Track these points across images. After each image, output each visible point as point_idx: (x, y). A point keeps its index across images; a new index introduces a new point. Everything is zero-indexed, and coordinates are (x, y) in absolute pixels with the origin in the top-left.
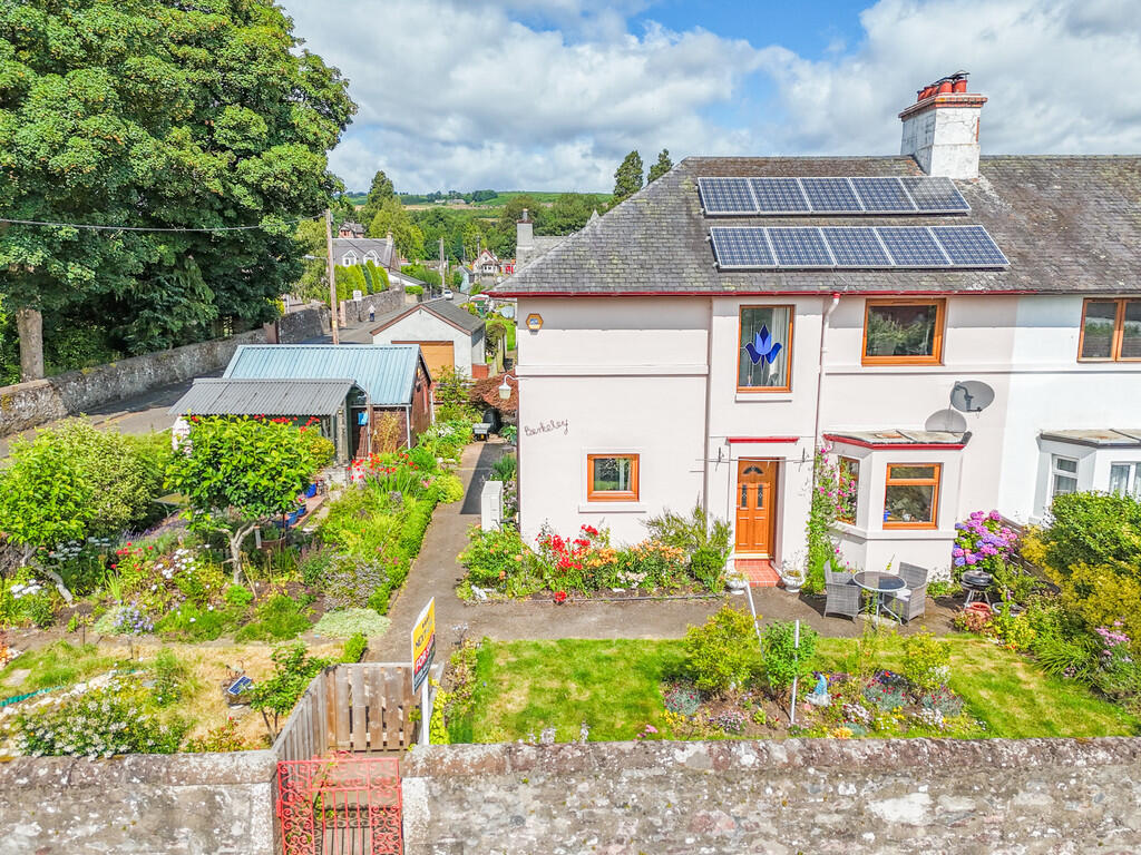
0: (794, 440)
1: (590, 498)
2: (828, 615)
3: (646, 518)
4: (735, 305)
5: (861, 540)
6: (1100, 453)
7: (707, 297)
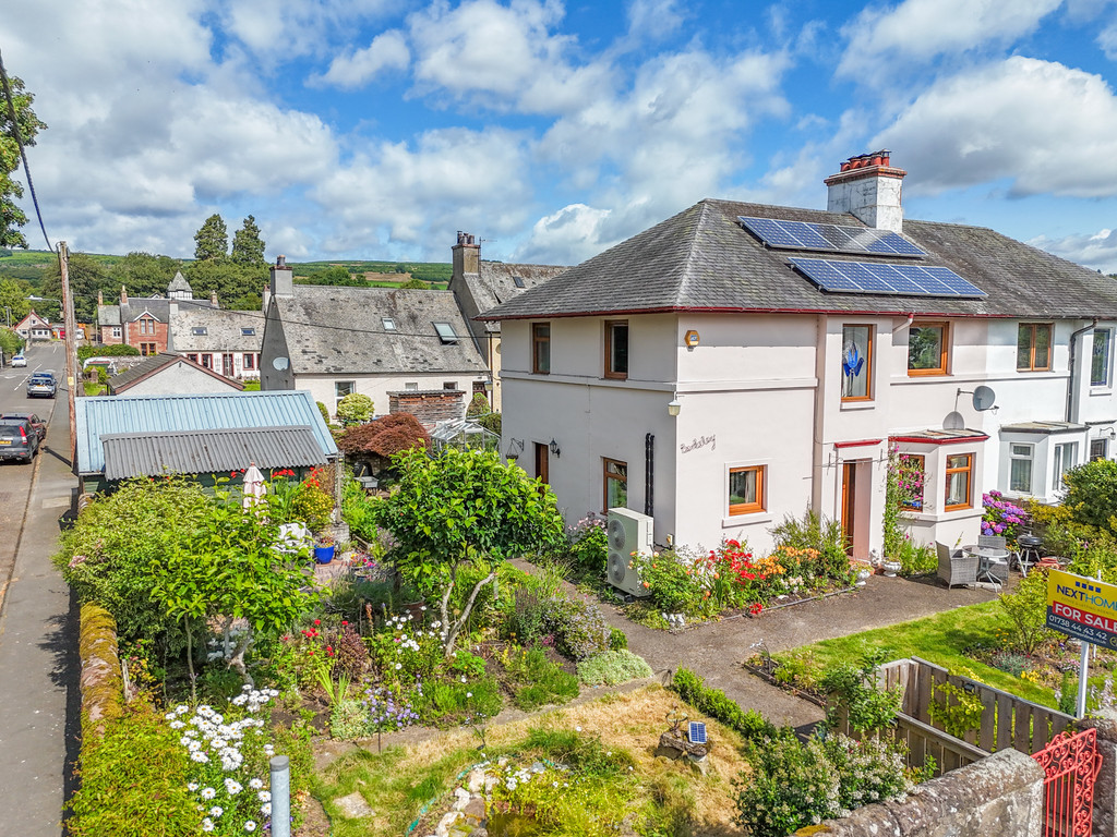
0: (878, 442)
1: (732, 513)
2: (953, 587)
3: (772, 526)
4: (838, 324)
5: (931, 523)
6: (1051, 437)
7: (816, 315)
